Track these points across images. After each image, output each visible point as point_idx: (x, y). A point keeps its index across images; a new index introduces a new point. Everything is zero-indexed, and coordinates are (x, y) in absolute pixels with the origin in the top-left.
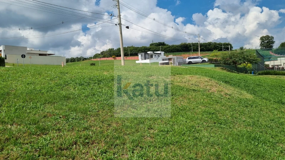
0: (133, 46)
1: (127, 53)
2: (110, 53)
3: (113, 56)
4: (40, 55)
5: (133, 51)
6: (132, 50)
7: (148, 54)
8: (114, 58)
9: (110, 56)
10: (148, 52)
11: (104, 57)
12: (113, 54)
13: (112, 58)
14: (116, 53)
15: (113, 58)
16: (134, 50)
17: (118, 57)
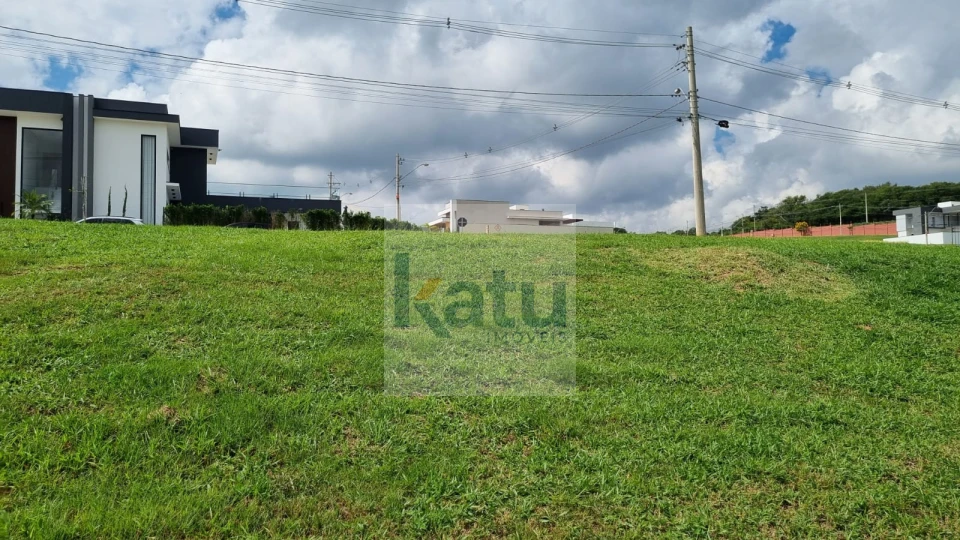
0: (892, 185)
1: (856, 210)
2: (789, 213)
3: (799, 225)
4: (543, 223)
5: (884, 202)
6: (881, 200)
7: (940, 210)
8: (804, 231)
9: (790, 222)
10: (941, 205)
11: (767, 227)
12: (802, 215)
13: (795, 230)
14: (815, 213)
15: (799, 230)
16: (889, 197)
17: (818, 228)
